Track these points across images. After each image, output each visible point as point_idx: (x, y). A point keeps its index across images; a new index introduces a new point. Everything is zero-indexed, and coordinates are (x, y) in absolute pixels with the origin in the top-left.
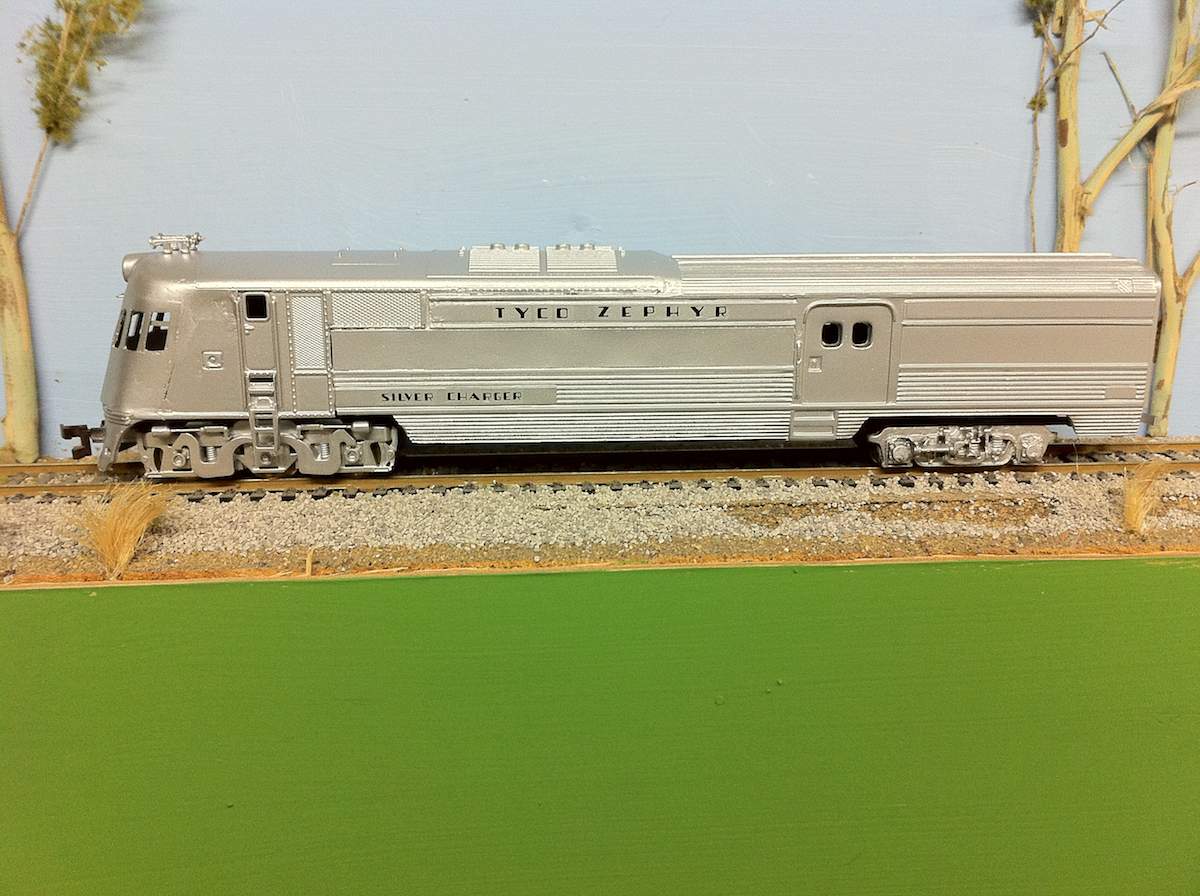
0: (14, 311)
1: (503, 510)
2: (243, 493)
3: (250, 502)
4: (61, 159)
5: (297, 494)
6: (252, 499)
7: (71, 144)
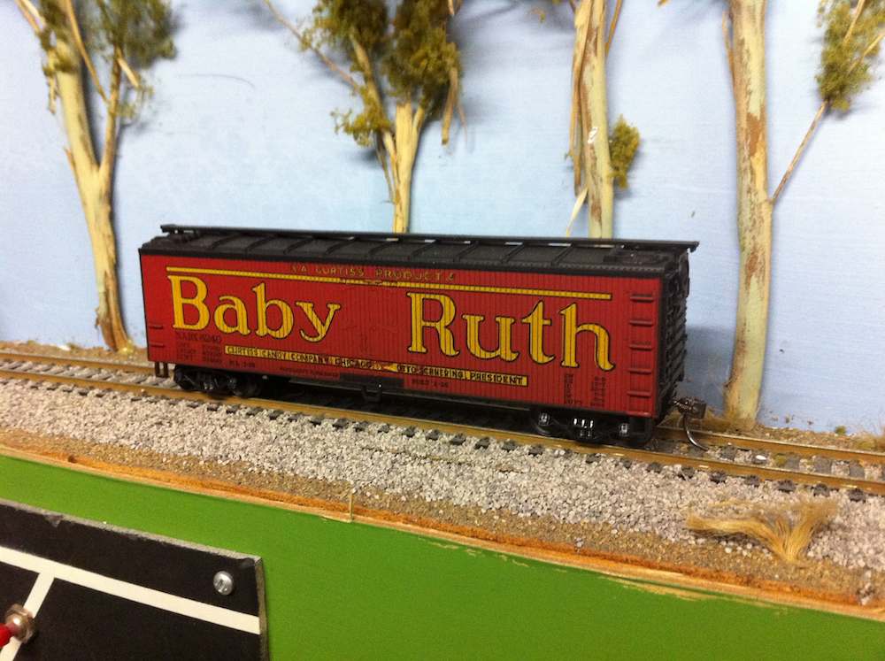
0: (761, 278)
4: (832, 127)
7: (843, 115)
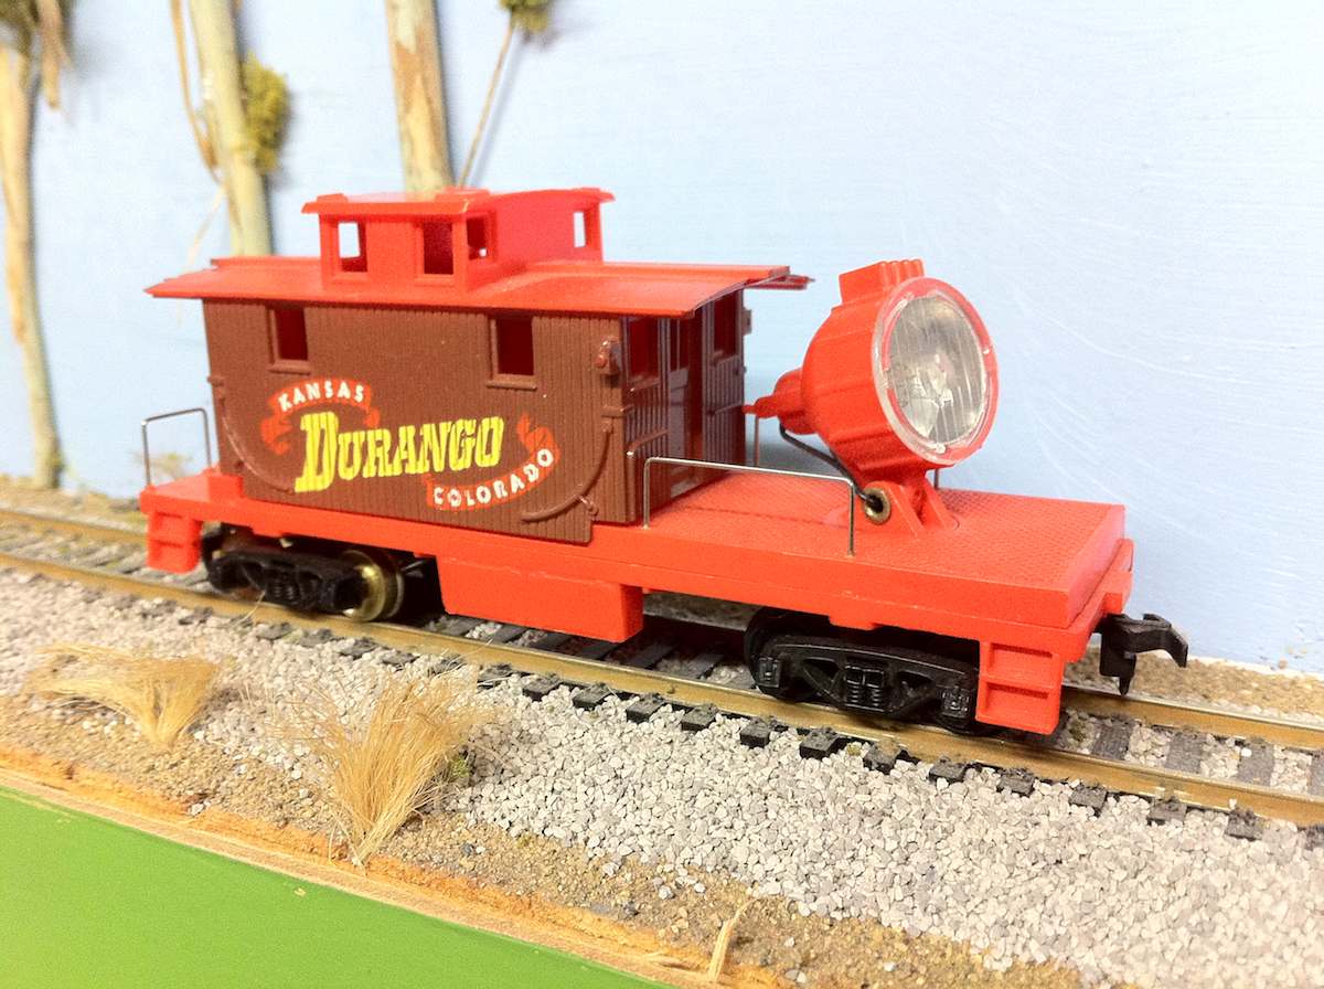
1: (1244, 902)
2: (676, 707)
3: (678, 732)
5: (773, 734)
6: (686, 726)
7: (548, 41)
